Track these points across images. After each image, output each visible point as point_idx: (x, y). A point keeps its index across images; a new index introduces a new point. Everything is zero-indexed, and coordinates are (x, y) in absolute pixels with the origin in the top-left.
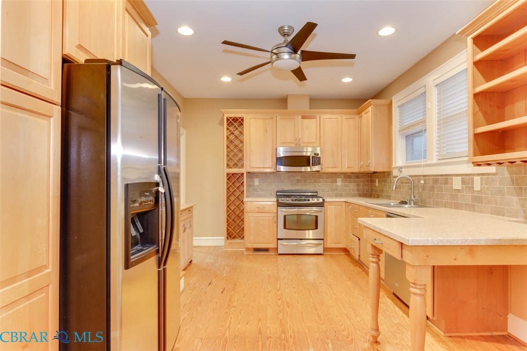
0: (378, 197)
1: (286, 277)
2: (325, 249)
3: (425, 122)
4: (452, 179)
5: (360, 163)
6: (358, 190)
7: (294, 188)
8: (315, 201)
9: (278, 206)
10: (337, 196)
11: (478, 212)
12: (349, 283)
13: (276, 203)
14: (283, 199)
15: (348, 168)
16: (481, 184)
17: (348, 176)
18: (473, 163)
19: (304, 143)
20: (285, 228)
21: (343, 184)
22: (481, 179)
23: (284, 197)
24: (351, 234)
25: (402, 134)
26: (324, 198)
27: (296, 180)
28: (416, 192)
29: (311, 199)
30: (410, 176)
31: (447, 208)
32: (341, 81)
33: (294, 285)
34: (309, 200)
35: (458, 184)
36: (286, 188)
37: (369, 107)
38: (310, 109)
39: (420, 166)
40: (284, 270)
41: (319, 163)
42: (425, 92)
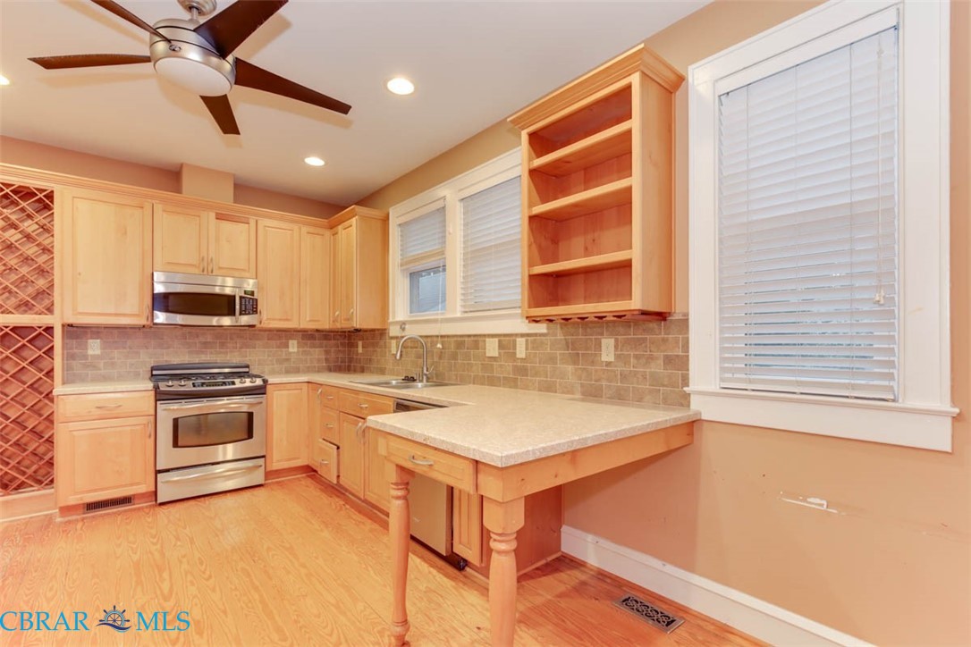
0: (362, 370)
1: (184, 556)
2: (268, 474)
3: (443, 254)
4: (485, 341)
5: (334, 313)
6: (327, 360)
7: (196, 360)
8: (248, 383)
9: (156, 401)
10: (288, 372)
11: (521, 389)
12: (326, 534)
13: (153, 393)
14: (170, 383)
15: (310, 321)
16: (527, 349)
17: (310, 336)
18: (527, 318)
19: (220, 268)
20: (176, 444)
21: (301, 349)
22: (527, 341)
23: (172, 380)
24: (321, 440)
25: (404, 270)
26: (266, 377)
27: (200, 342)
28: (429, 361)
29: (237, 381)
30: (421, 336)
31: (478, 384)
32: (303, 161)
33: (208, 572)
34: (233, 383)
35: (494, 349)
36: (175, 360)
37: (352, 217)
38: (235, 202)
39: (435, 321)
40: (178, 539)
41: (254, 310)
42: (444, 208)
